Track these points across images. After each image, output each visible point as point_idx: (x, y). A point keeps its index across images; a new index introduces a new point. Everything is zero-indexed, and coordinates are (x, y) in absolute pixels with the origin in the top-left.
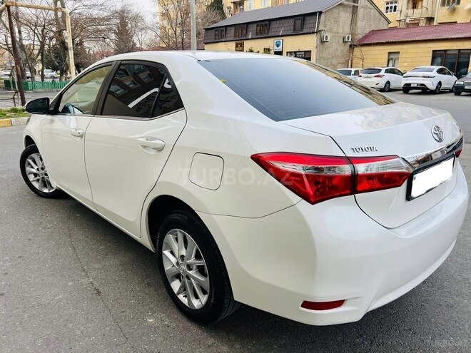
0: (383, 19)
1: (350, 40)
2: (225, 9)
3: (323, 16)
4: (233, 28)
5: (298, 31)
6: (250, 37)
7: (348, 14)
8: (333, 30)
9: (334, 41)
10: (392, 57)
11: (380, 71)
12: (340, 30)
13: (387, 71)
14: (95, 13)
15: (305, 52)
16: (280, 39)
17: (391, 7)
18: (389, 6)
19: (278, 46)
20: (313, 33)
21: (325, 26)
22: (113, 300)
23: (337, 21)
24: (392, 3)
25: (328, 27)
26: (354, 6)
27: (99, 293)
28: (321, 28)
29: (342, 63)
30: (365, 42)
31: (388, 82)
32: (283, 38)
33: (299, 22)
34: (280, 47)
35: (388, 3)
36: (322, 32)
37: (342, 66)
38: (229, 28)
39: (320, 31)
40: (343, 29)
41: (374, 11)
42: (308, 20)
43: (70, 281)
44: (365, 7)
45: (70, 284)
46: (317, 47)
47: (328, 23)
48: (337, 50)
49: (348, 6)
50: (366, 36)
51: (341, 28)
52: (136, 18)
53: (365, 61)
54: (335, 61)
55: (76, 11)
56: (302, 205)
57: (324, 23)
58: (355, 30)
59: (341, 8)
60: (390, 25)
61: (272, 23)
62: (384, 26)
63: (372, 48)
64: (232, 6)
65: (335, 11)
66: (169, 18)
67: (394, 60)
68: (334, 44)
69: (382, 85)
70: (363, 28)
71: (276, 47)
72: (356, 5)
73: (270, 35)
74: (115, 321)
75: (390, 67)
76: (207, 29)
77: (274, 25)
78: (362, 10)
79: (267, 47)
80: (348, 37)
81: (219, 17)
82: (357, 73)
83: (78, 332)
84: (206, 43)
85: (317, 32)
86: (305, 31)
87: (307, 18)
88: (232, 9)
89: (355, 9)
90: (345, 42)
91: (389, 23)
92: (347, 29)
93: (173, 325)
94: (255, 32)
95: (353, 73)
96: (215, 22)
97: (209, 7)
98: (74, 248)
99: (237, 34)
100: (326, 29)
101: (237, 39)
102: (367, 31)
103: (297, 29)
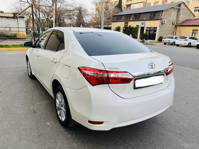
0: (192, 15)
1: (175, 23)
2: (123, 8)
3: (164, 13)
4: (124, 16)
5: (152, 19)
6: (131, 20)
7: (175, 12)
8: (168, 19)
9: (168, 23)
10: (194, 32)
11: (187, 38)
12: (171, 19)
13: (190, 38)
14: (68, 8)
15: (154, 27)
16: (144, 22)
17: (197, 10)
18: (196, 9)
19: (143, 24)
20: (159, 20)
21: (164, 17)
22: (39, 115)
23: (170, 15)
24: (197, 8)
25: (166, 17)
26: (179, 9)
27: (35, 112)
28: (162, 18)
29: (171, 33)
30: (182, 25)
31: (190, 43)
32: (145, 21)
33: (153, 15)
34: (144, 25)
35: (195, 8)
36: (163, 19)
37: (171, 34)
38: (122, 16)
39: (162, 19)
40: (173, 18)
41: (188, 11)
42: (157, 14)
43: (27, 107)
44: (184, 9)
45: (27, 108)
46: (159, 26)
47: (166, 15)
48: (169, 27)
49: (176, 8)
50: (183, 22)
51: (172, 18)
52: (85, 10)
53: (181, 33)
54: (167, 32)
55: (61, 7)
56: (89, 86)
57: (164, 16)
58: (178, 19)
59: (172, 9)
60: (195, 18)
61: (141, 14)
62: (192, 18)
63: (185, 27)
64: (126, 6)
65: (169, 10)
66: (99, 11)
67: (195, 33)
68: (168, 25)
69: (187, 44)
70: (182, 18)
71: (142, 25)
72: (180, 8)
73: (140, 19)
74: (36, 122)
75: (193, 36)
76: (113, 16)
77: (142, 15)
78: (182, 10)
79: (138, 25)
80: (175, 22)
81: (120, 11)
82: (176, 38)
83: (23, 124)
84: (112, 22)
85: (160, 19)
86: (155, 19)
87: (156, 13)
88: (126, 8)
89: (179, 10)
90: (173, 24)
91: (195, 16)
92: (175, 18)
93: (55, 126)
94: (133, 18)
95: (174, 38)
96: (118, 13)
97: (116, 7)
98: (33, 96)
99: (125, 19)
100: (164, 18)
101: (125, 20)
102: (184, 20)
103: (151, 18)
